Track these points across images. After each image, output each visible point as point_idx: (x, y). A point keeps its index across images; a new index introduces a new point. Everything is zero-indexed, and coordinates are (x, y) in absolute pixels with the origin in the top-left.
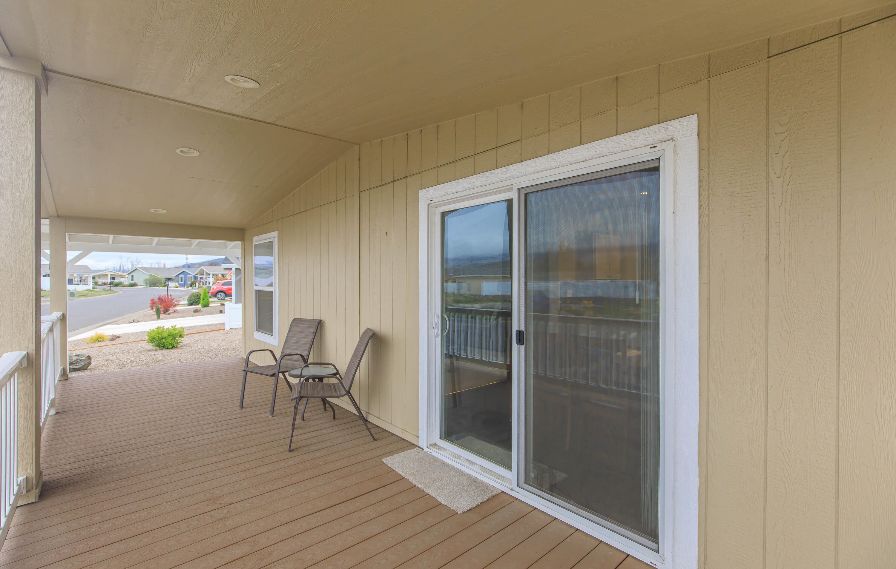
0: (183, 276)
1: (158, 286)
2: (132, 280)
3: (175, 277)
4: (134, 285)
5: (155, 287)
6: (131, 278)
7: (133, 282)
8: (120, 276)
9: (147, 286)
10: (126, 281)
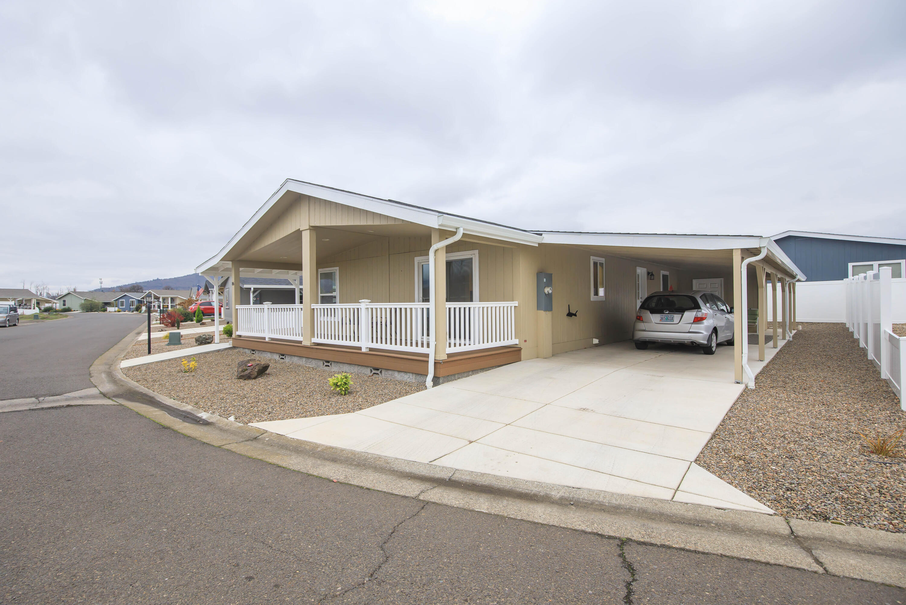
0: (124, 300)
1: (95, 311)
2: (64, 305)
3: (114, 301)
4: (69, 310)
5: (93, 312)
6: (62, 303)
7: (66, 307)
8: (45, 301)
9: (84, 311)
10: (58, 305)
